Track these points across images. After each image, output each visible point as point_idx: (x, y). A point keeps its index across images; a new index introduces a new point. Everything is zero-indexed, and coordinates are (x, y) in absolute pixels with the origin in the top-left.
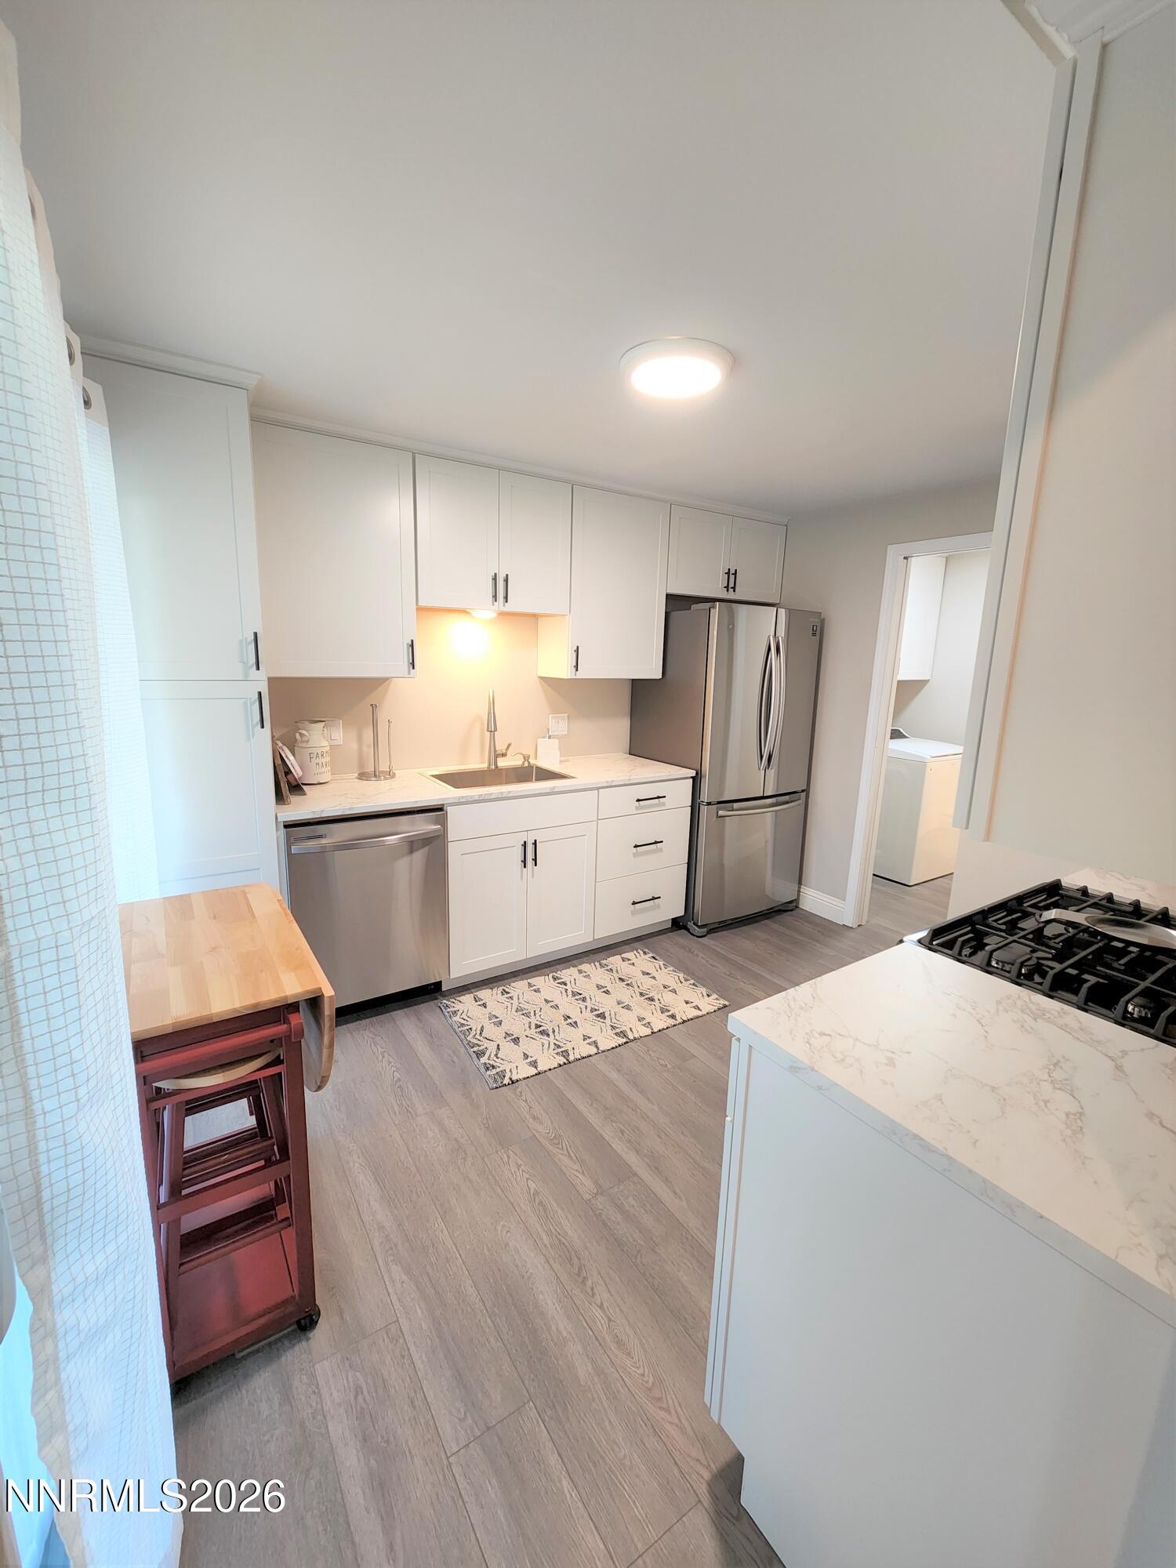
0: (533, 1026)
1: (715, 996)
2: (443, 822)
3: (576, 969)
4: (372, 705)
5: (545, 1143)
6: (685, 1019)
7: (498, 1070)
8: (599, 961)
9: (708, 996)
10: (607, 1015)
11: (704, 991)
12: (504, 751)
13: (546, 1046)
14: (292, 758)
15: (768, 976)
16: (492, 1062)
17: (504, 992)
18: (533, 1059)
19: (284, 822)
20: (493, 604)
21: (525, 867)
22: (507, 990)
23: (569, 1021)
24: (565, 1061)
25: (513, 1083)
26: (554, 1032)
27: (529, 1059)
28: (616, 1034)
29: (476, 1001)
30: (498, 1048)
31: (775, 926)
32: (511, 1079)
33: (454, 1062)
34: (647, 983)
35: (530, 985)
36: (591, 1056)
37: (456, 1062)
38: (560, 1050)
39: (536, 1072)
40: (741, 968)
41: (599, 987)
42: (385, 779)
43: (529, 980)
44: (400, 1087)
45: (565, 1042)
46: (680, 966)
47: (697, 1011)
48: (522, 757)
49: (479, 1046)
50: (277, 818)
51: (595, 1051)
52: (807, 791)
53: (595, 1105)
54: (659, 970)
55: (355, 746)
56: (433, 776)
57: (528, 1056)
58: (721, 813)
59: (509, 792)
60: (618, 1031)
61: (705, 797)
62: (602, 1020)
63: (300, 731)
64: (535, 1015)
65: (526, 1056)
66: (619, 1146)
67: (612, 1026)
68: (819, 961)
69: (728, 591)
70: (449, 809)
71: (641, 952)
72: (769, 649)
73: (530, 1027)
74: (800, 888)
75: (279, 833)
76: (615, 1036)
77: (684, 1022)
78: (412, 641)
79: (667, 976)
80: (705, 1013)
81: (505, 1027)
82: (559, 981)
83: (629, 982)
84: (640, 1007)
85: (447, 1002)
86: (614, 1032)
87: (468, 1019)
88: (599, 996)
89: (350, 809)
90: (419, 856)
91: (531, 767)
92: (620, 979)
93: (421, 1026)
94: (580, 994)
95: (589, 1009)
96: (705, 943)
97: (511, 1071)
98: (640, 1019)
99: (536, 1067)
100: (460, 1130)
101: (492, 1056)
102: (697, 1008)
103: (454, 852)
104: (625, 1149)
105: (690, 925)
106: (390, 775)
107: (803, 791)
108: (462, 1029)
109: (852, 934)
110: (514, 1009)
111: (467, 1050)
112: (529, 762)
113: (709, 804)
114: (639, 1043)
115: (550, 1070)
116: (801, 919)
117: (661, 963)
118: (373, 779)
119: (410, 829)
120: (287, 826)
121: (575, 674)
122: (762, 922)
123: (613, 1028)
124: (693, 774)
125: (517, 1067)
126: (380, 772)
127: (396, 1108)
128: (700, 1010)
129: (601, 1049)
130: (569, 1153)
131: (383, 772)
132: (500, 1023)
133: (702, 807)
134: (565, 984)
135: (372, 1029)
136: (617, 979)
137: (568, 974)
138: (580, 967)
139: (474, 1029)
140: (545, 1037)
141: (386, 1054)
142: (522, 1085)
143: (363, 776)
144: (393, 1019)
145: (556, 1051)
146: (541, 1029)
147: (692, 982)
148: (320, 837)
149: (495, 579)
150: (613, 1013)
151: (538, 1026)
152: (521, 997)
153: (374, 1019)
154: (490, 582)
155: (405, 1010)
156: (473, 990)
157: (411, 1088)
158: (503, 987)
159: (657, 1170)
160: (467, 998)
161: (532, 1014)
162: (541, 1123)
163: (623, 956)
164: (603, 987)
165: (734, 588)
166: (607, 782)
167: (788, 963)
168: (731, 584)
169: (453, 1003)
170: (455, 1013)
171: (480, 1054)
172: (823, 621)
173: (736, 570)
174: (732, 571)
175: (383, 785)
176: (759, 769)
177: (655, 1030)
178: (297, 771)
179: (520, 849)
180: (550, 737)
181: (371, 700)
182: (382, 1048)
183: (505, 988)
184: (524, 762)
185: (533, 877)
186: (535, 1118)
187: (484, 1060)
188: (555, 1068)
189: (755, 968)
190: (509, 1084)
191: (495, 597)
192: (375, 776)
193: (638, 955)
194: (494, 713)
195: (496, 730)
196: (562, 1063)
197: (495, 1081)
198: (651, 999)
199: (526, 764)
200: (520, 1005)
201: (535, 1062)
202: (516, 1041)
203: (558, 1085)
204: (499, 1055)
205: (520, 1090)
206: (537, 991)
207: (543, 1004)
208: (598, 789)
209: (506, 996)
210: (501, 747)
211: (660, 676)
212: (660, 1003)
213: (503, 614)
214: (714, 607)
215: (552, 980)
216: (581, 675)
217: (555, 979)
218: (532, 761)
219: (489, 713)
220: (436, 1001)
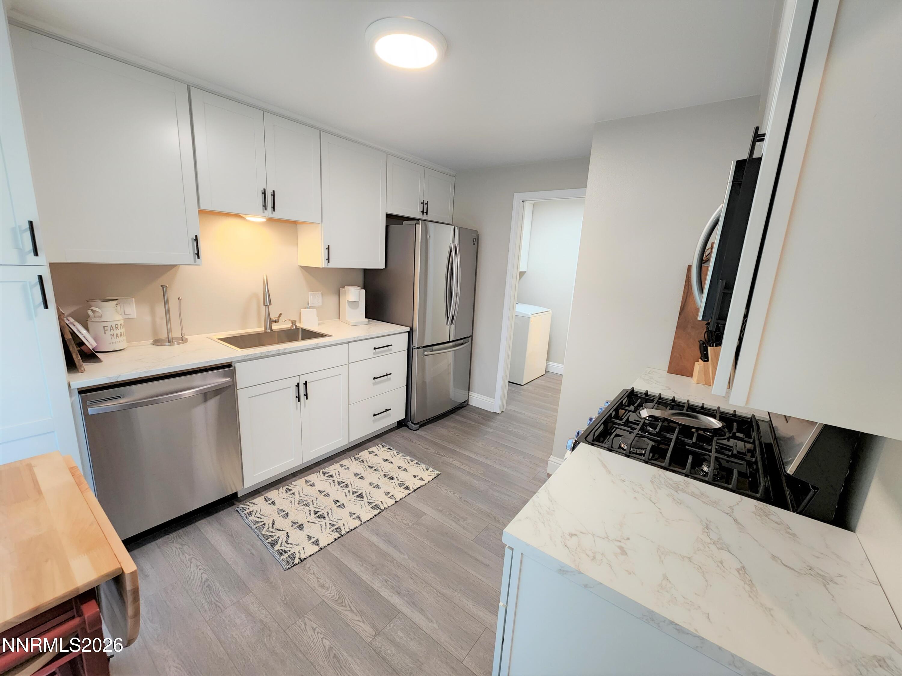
0: (312, 513)
1: (431, 469)
2: (233, 375)
3: (338, 464)
4: (162, 286)
5: (332, 604)
6: (416, 488)
7: (289, 553)
8: (354, 456)
9: (427, 469)
10: (364, 495)
11: (424, 466)
12: (277, 319)
13: (324, 526)
14: (84, 331)
15: (459, 450)
16: (284, 548)
17: (288, 490)
18: (315, 539)
19: (78, 389)
20: (264, 212)
21: (299, 401)
22: (290, 488)
23: (338, 504)
24: (339, 535)
25: (302, 561)
26: (328, 514)
27: (313, 540)
28: (372, 508)
29: (267, 501)
30: (288, 536)
31: (458, 418)
32: (300, 558)
33: (253, 554)
34: (387, 467)
35: (307, 481)
36: (357, 527)
37: (255, 553)
38: (334, 528)
39: (319, 549)
40: (443, 448)
41: (356, 475)
42: (178, 344)
43: (306, 478)
44: (208, 586)
45: (337, 521)
46: (407, 452)
47: (422, 481)
48: (290, 322)
49: (272, 536)
50: (69, 386)
51: (360, 523)
52: (471, 336)
53: (365, 565)
54: (394, 457)
55: (148, 318)
56: (219, 339)
57: (311, 537)
58: (426, 353)
59: (285, 349)
60: (373, 505)
61: (416, 343)
62: (361, 499)
63: (93, 308)
64: (313, 504)
65: (310, 538)
66: (385, 593)
67: (368, 502)
68: (486, 437)
69: (423, 214)
70: (238, 366)
71: (381, 446)
72: (451, 251)
73: (310, 514)
74: (469, 393)
75: (73, 398)
76: (371, 510)
77: (415, 490)
78: (196, 236)
79: (400, 460)
80: (427, 482)
81: (291, 518)
82: (328, 475)
83: (376, 468)
84: (386, 485)
85: (243, 506)
86: (371, 506)
87: (262, 517)
88: (358, 482)
89: (146, 372)
90: (213, 403)
91: (297, 329)
92: (369, 467)
93: (223, 529)
94: (344, 483)
95: (351, 492)
96: (419, 434)
97: (299, 552)
98: (387, 494)
99: (318, 545)
100: (264, 612)
101: (284, 542)
102: (421, 479)
103: (242, 396)
104: (390, 594)
105: (409, 423)
106: (182, 340)
107: (470, 337)
108: (257, 525)
109: (499, 418)
110: (297, 502)
111: (262, 541)
112: (296, 326)
113: (419, 348)
114: (388, 512)
115: (329, 544)
116: (471, 411)
117: (395, 451)
118: (167, 344)
119: (203, 383)
120: (81, 392)
121: (328, 265)
122: (450, 416)
123: (369, 503)
124: (408, 329)
125: (304, 548)
126: (173, 338)
127: (206, 606)
128: (424, 480)
129: (363, 521)
130: (350, 607)
131: (176, 338)
132: (287, 515)
133: (414, 350)
134: (332, 477)
135: (179, 540)
136: (367, 467)
137: (333, 469)
138: (341, 463)
139: (267, 524)
140: (322, 520)
141: (193, 560)
142: (309, 561)
143: (157, 342)
144: (198, 528)
145: (331, 529)
146: (319, 514)
147: (416, 461)
148: (119, 397)
149: (264, 193)
150: (368, 493)
151: (316, 512)
152: (301, 492)
153: (180, 531)
154: (261, 196)
155: (208, 518)
156: (263, 493)
157: (218, 584)
158: (286, 487)
159: (413, 604)
160: (259, 500)
161: (311, 503)
162: (327, 589)
163: (369, 450)
164: (359, 475)
165: (427, 213)
166: (354, 338)
167: (468, 440)
168: (425, 211)
169: (248, 505)
170: (250, 513)
171: (273, 544)
172: (478, 236)
173: (428, 202)
174: (425, 202)
175: (177, 349)
176: (447, 325)
177: (398, 500)
178: (90, 343)
179: (295, 389)
180: (310, 308)
181: (162, 281)
182: (190, 555)
183: (288, 487)
184: (292, 326)
185: (305, 406)
186: (322, 586)
187: (277, 547)
188: (332, 543)
189: (451, 446)
190: (299, 563)
191: (265, 206)
192: (169, 342)
193: (379, 448)
194: (268, 292)
195: (270, 304)
196: (336, 538)
197: (288, 563)
198: (392, 478)
199: (294, 327)
200: (301, 498)
201: (317, 541)
202: (301, 527)
203: (336, 555)
204: (289, 542)
205: (308, 566)
206: (312, 485)
207: (318, 495)
208: (348, 342)
209: (289, 493)
210: (274, 316)
211: (383, 267)
212: (398, 480)
213: (271, 220)
214: (418, 223)
215: (322, 475)
216: (332, 265)
217: (324, 474)
218: (298, 325)
219: (264, 292)
220: (234, 507)
